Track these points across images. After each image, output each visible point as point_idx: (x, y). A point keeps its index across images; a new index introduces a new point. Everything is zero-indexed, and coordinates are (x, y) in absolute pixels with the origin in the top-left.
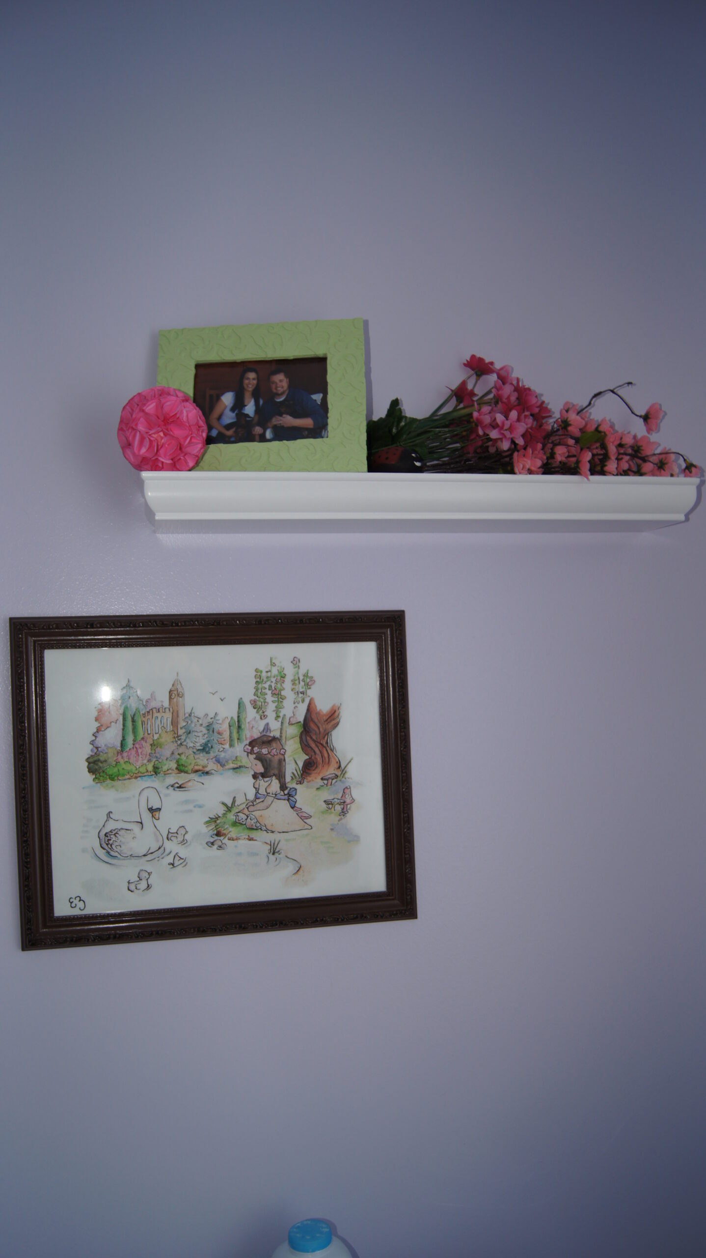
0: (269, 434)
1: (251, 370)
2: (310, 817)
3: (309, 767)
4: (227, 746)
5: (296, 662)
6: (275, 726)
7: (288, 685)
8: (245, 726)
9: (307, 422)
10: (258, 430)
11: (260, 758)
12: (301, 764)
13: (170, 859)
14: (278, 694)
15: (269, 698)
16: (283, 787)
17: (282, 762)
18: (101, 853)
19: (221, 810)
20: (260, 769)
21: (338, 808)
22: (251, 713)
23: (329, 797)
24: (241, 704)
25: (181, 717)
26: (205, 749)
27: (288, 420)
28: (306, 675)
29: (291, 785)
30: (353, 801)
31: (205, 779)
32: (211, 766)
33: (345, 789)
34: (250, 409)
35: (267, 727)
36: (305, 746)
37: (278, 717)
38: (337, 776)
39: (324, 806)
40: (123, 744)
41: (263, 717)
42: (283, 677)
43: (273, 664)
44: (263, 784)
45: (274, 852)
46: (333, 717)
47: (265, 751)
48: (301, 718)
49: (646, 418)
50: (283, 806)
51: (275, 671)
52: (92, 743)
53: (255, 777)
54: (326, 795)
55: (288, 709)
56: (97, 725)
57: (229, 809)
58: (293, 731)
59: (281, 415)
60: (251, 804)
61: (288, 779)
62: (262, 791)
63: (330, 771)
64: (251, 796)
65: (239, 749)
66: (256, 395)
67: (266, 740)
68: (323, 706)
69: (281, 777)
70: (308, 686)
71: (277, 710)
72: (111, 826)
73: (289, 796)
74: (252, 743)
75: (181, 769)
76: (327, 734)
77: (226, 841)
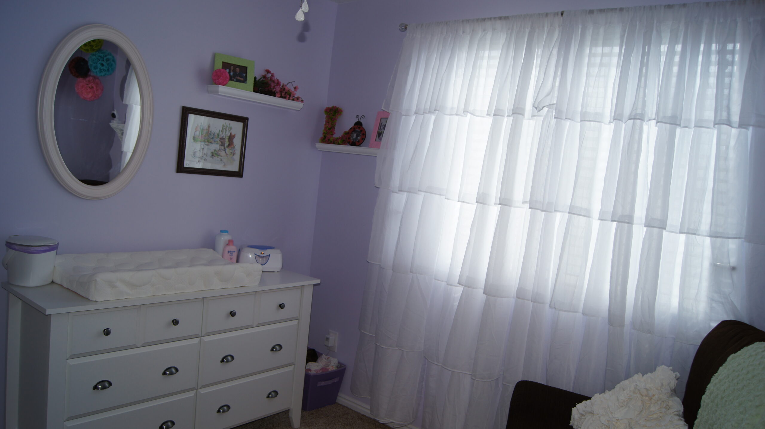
0: (235, 80)
1: (232, 66)
2: (228, 155)
3: (229, 145)
4: (216, 138)
5: (230, 124)
6: (224, 136)
7: (228, 128)
8: (220, 135)
9: (242, 79)
10: (233, 78)
11: (221, 142)
12: (228, 144)
13: (204, 159)
14: (226, 130)
15: (224, 130)
16: (224, 148)
17: (225, 143)
18: (193, 156)
19: (213, 151)
20: (221, 144)
21: (233, 154)
22: (221, 133)
23: (231, 152)
24: (219, 131)
25: (209, 131)
26: (213, 138)
27: (239, 78)
28: (231, 127)
29: (226, 148)
30: (235, 153)
31: (212, 144)
32: (213, 142)
33: (235, 151)
34: (232, 74)
35: (223, 136)
36: (229, 141)
37: (225, 134)
38: (233, 148)
39: (230, 153)
40: (199, 135)
41: (223, 134)
42: (227, 127)
43: (226, 124)
44: (221, 147)
45: (221, 160)
46: (234, 136)
47: (222, 141)
48: (229, 135)
49: (295, 88)
50: (224, 152)
51: (226, 125)
52: (194, 134)
53: (220, 145)
54: (231, 151)
55: (227, 133)
56: (195, 130)
57: (215, 151)
58: (227, 138)
59: (237, 76)
60: (219, 151)
61: (225, 147)
62: (221, 148)
63: (232, 147)
64: (219, 149)
65: (218, 140)
66: (233, 71)
67: (222, 139)
68: (233, 134)
69: (224, 146)
70: (231, 129)
71: (225, 133)
72: (195, 151)
73: (225, 150)
74: (220, 139)
75: (208, 142)
76: (233, 139)
77: (214, 157)
